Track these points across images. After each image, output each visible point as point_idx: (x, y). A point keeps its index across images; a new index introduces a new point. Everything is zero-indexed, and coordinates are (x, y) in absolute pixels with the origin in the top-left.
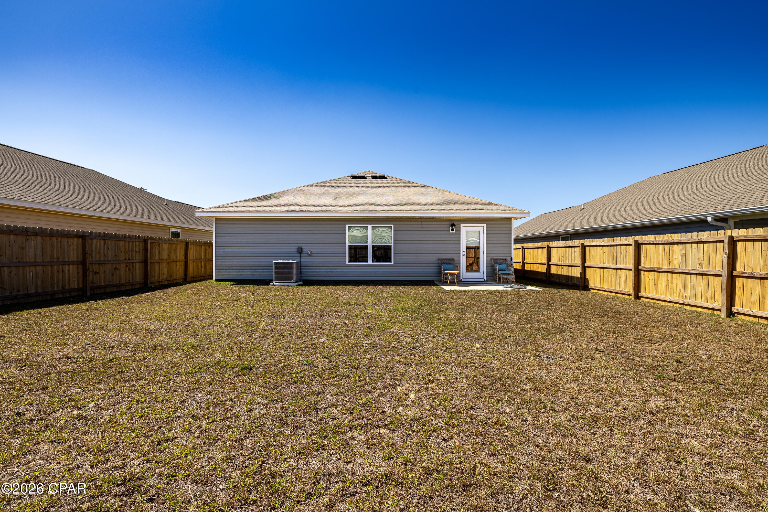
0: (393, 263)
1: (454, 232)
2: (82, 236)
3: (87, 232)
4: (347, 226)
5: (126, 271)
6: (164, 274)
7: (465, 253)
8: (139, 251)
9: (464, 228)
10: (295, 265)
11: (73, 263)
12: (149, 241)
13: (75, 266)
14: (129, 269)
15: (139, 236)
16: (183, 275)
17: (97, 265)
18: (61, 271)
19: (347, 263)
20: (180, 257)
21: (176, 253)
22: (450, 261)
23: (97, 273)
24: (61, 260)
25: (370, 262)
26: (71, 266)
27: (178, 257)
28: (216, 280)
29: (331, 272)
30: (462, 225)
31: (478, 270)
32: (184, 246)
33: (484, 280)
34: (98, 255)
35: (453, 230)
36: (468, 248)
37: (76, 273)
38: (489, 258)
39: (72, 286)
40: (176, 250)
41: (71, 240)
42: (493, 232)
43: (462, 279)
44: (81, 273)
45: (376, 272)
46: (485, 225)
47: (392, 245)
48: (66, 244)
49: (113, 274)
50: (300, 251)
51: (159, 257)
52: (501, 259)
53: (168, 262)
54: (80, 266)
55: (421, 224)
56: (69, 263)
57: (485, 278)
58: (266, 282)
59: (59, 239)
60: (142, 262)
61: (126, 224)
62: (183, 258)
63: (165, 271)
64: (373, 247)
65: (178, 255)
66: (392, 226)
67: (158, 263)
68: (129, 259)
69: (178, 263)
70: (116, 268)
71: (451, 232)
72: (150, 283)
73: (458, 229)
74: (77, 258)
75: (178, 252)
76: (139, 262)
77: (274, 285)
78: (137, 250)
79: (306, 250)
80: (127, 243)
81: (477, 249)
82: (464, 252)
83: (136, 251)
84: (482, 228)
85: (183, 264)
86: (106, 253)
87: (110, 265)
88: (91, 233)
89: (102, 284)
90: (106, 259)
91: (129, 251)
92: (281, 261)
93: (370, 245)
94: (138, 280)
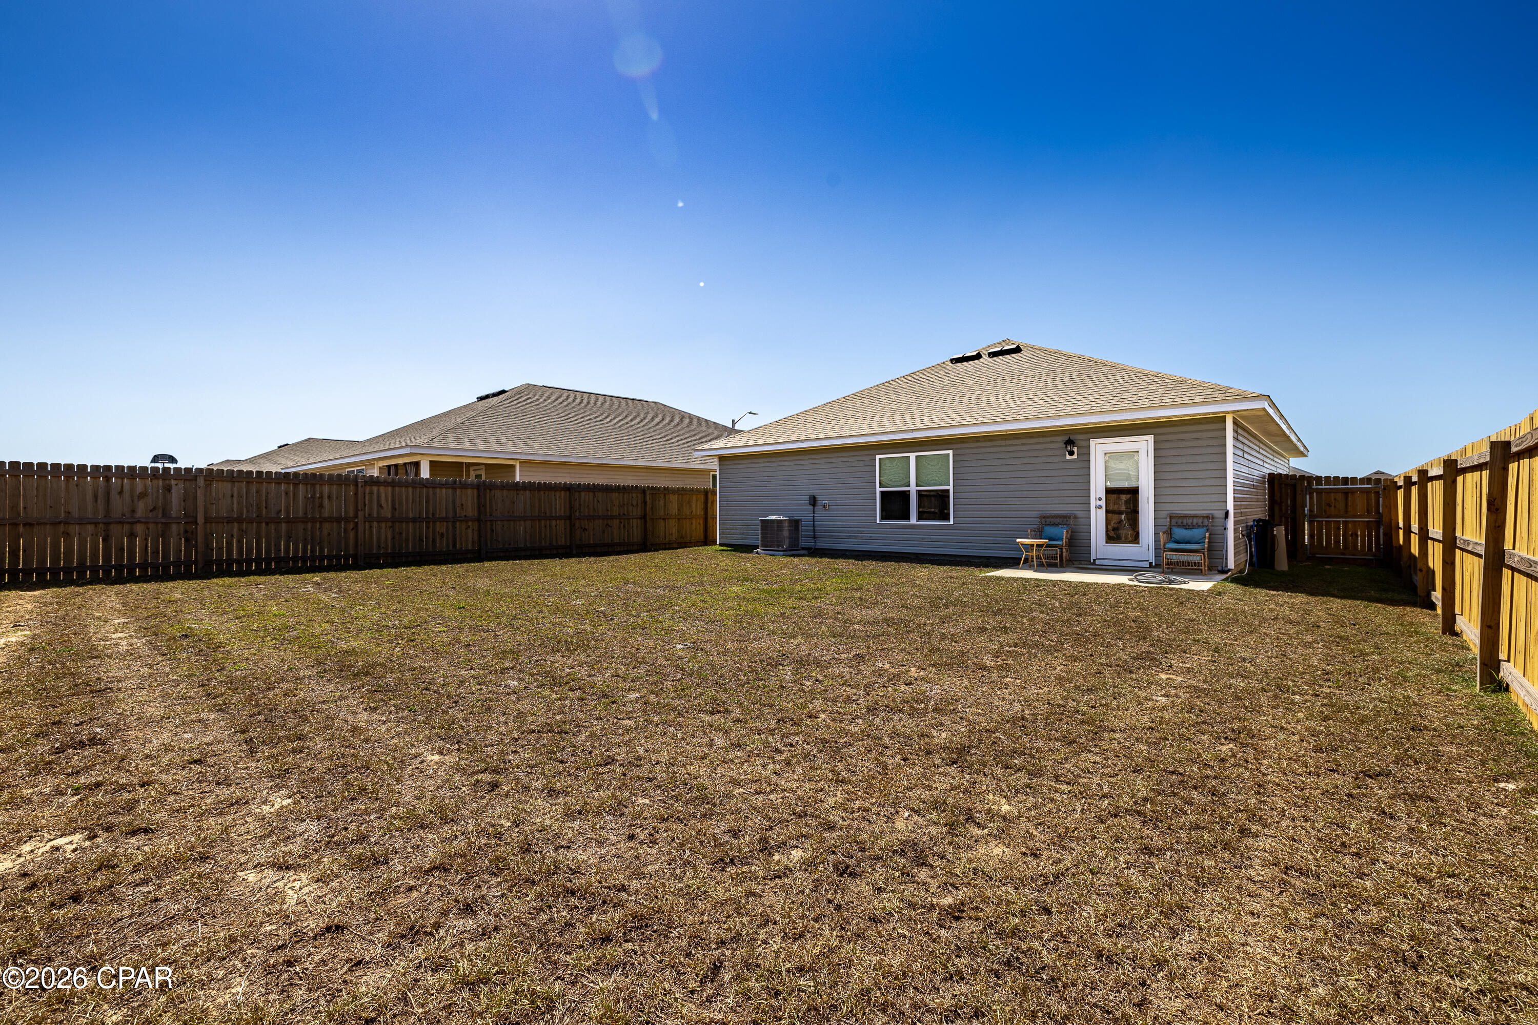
0: (952, 522)
1: (1075, 457)
2: (569, 489)
3: (575, 484)
4: (878, 457)
5: (620, 528)
6: (672, 534)
7: (1103, 503)
8: (637, 505)
9: (1099, 448)
10: (786, 524)
11: (560, 518)
12: (648, 492)
13: (563, 521)
14: (624, 526)
15: (637, 486)
16: (702, 538)
17: (586, 521)
18: (548, 526)
19: (878, 521)
20: (696, 511)
21: (690, 506)
22: (1065, 520)
23: (585, 530)
24: (548, 515)
25: (913, 520)
26: (558, 521)
27: (694, 512)
28: (721, 545)
29: (856, 537)
30: (1093, 442)
31: (1135, 539)
32: (702, 497)
33: (1151, 564)
34: (587, 510)
35: (1071, 453)
36: (1109, 491)
37: (563, 529)
38: (1164, 514)
39: (560, 543)
40: (689, 502)
41: (558, 494)
42: (1173, 452)
43: (1094, 560)
44: (568, 530)
45: (925, 538)
46: (1151, 438)
47: (951, 488)
48: (553, 497)
49: (604, 532)
50: (813, 501)
51: (665, 512)
52: (1194, 517)
53: (679, 519)
54: (568, 521)
55: (1006, 446)
56: (556, 518)
57: (1152, 560)
58: (748, 549)
59: (547, 493)
60: (641, 518)
61: (649, 471)
62: (702, 513)
63: (674, 530)
64: (919, 493)
65: (694, 510)
66: (951, 452)
67: (663, 519)
68: (624, 514)
69: (694, 521)
70: (607, 525)
71: (1068, 457)
72: (652, 544)
73: (1084, 451)
74: (564, 512)
75: (694, 506)
76: (637, 518)
77: (757, 553)
78: (635, 504)
79: (822, 501)
80: (621, 494)
81: (1134, 492)
82: (1100, 499)
83: (632, 505)
84: (1144, 445)
85: (702, 521)
86: (595, 507)
87: (601, 521)
88: (580, 484)
89: (592, 542)
90: (596, 514)
91: (624, 504)
92: (774, 517)
93: (913, 489)
94: (635, 540)
